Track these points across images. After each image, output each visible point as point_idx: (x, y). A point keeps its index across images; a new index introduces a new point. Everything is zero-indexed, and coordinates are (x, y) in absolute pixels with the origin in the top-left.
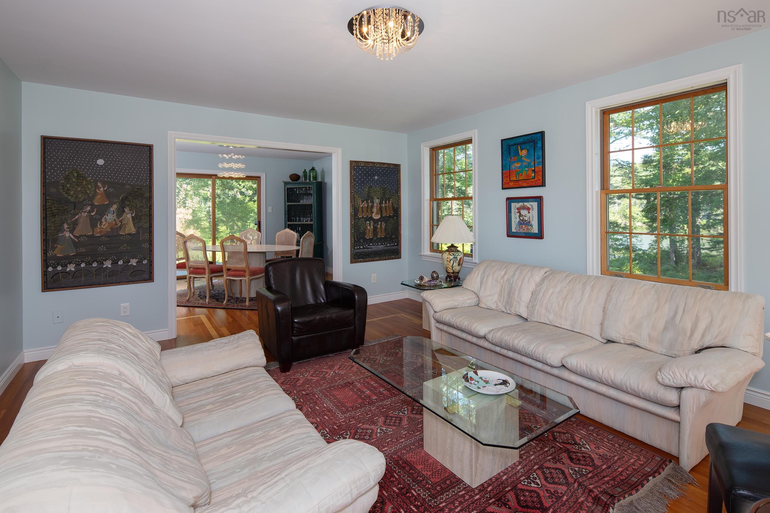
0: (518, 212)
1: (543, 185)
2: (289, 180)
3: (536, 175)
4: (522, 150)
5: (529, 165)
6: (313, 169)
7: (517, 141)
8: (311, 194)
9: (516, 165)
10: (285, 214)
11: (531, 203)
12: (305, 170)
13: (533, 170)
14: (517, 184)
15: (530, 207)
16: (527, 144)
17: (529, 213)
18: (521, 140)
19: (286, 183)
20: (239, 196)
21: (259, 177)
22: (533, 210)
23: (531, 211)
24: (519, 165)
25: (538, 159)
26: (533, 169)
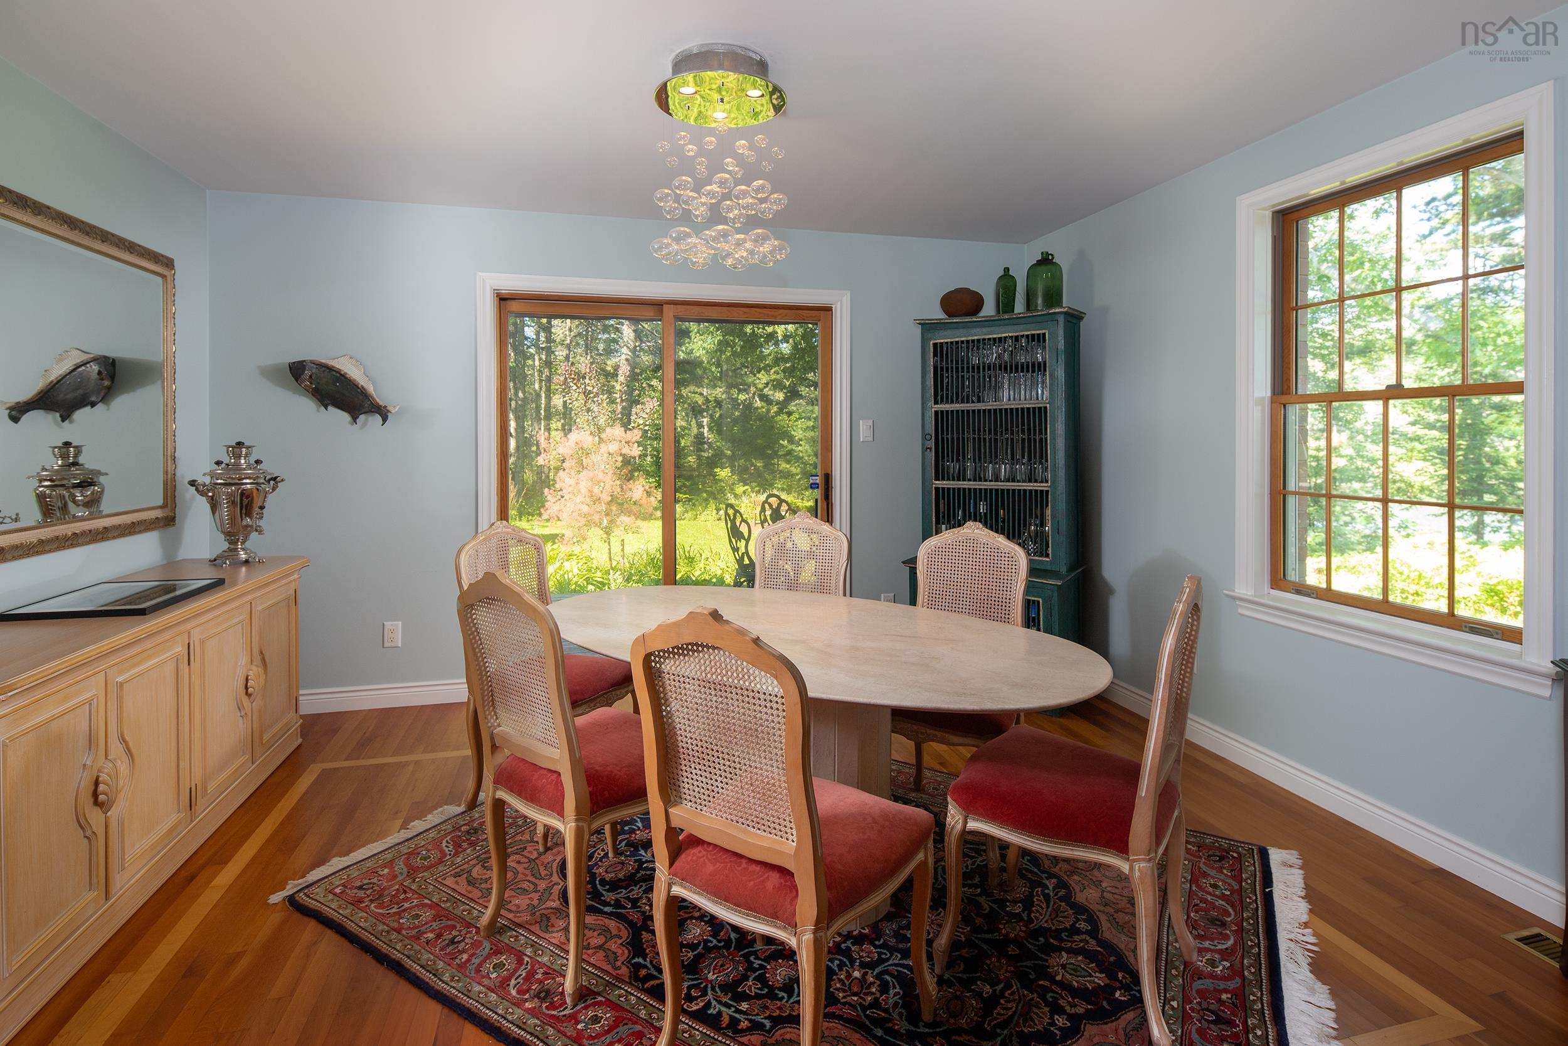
2: (939, 314)
6: (1046, 260)
8: (1040, 367)
10: (925, 449)
12: (1007, 270)
19: (927, 327)
20: (758, 403)
21: (828, 309)
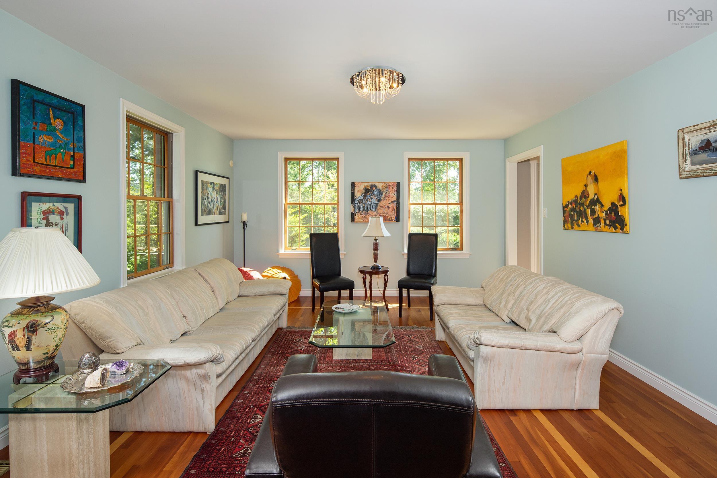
0: (43, 219)
1: (83, 180)
3: (76, 164)
4: (55, 118)
5: (65, 147)
7: (48, 100)
9: (45, 139)
11: (66, 205)
13: (72, 156)
14: (48, 171)
15: (64, 210)
16: (64, 113)
17: (62, 219)
18: (54, 101)
22: (67, 214)
23: (64, 217)
24: (50, 141)
25: (78, 141)
26: (72, 154)
